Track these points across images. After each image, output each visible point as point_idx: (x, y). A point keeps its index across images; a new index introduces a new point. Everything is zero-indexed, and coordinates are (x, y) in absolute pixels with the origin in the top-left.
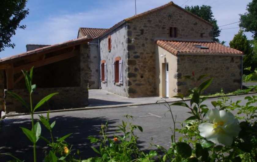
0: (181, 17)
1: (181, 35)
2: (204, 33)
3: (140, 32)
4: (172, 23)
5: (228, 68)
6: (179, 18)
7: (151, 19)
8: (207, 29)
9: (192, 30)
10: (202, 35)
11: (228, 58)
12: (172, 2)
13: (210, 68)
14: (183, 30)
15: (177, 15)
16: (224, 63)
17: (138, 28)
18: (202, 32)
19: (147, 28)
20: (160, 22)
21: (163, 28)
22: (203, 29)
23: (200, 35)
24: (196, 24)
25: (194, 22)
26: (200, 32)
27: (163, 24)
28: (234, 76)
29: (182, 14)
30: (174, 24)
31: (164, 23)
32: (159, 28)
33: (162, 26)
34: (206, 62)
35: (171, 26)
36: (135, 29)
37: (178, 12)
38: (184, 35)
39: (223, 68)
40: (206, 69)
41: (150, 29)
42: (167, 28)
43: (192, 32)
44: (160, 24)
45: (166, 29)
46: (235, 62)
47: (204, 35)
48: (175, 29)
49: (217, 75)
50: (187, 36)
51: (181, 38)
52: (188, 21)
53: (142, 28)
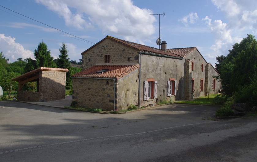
0: (113, 46)
1: (112, 61)
2: (131, 58)
3: (88, 60)
4: (107, 52)
5: (104, 89)
6: (112, 47)
7: (95, 51)
8: (133, 53)
9: (121, 55)
10: (129, 59)
11: (104, 81)
12: (107, 36)
13: (91, 88)
14: (114, 56)
15: (111, 45)
16: (100, 85)
17: (87, 58)
18: (128, 57)
19: (92, 58)
20: (99, 52)
21: (101, 56)
22: (130, 54)
23: (127, 59)
24: (124, 50)
25: (123, 49)
26: (127, 57)
27: (101, 54)
28: (109, 96)
29: (114, 44)
30: (108, 53)
31: (102, 52)
32: (99, 57)
33: (101, 55)
34: (89, 83)
35: (106, 54)
36: (86, 59)
37: (111, 43)
38: (115, 61)
39: (100, 89)
40: (89, 89)
41: (94, 58)
42: (104, 56)
43: (121, 57)
44: (99, 54)
45: (102, 57)
46: (110, 84)
47: (131, 59)
48: (109, 56)
49: (96, 94)
50: (117, 61)
51: (112, 63)
52: (118, 48)
53: (90, 58)
